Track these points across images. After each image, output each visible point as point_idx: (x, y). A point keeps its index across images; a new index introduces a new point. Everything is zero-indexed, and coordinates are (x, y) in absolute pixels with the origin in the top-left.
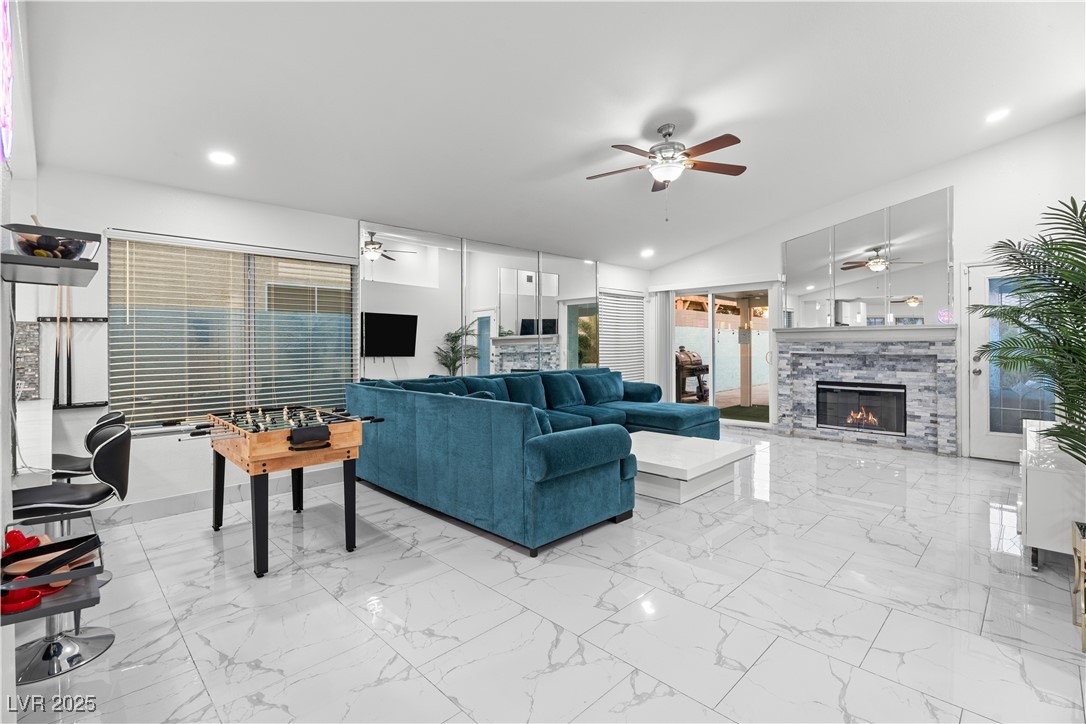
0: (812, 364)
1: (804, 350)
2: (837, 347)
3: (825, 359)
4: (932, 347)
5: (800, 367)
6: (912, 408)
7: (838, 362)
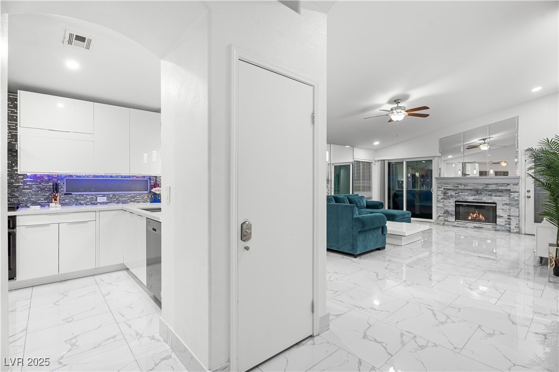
0: (453, 193)
1: (450, 187)
2: (465, 186)
3: (459, 191)
4: (508, 186)
5: (447, 194)
6: (499, 212)
7: (465, 192)
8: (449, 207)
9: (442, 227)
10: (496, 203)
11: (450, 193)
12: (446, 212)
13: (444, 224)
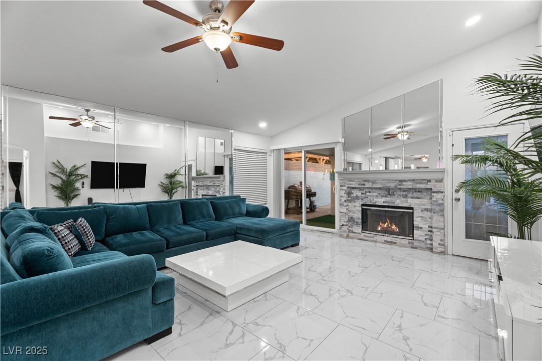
1: (354, 184)
2: (373, 183)
3: (367, 190)
4: (429, 183)
5: (352, 195)
6: (417, 222)
7: (374, 192)
8: (354, 213)
9: (345, 241)
10: (412, 208)
11: (357, 193)
12: (351, 219)
13: (348, 237)
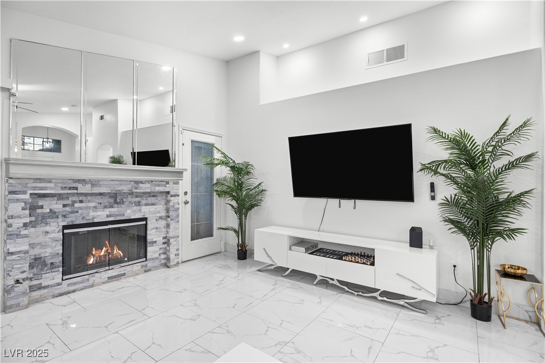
0: (57, 206)
1: (52, 188)
2: (93, 185)
4: (167, 185)
5: (39, 211)
6: (151, 236)
7: (89, 201)
10: (145, 219)
11: (48, 205)
13: (29, 301)
